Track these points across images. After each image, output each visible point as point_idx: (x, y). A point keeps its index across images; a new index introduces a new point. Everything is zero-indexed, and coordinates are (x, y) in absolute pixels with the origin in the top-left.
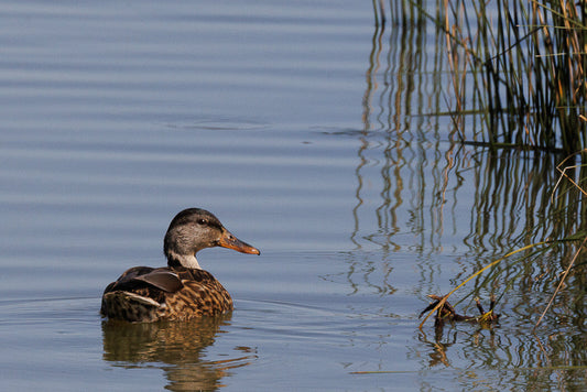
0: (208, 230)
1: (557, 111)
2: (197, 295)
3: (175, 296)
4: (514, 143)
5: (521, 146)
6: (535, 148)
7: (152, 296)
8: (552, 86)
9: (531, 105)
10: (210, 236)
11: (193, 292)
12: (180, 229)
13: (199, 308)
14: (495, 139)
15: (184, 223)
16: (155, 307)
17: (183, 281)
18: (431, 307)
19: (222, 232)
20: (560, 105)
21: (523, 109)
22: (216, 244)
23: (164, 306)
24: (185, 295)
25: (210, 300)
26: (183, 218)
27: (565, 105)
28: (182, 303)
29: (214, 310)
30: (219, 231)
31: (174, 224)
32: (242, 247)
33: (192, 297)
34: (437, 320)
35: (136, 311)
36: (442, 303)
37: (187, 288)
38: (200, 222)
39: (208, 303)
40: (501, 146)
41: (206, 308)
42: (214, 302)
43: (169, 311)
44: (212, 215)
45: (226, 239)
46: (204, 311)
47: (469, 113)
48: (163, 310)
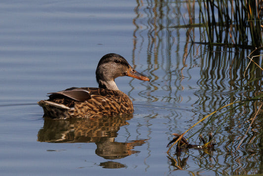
0: (121, 66)
1: (249, 23)
2: (99, 104)
3: (82, 104)
4: (223, 42)
5: (227, 45)
6: (235, 46)
7: (65, 104)
8: (245, 9)
9: (233, 20)
10: (122, 69)
11: (97, 102)
12: (104, 65)
13: (100, 111)
14: (212, 40)
15: (107, 62)
16: (67, 110)
17: (92, 96)
18: (174, 140)
19: (129, 67)
20: (250, 19)
21: (228, 23)
22: (125, 74)
23: (73, 109)
24: (91, 103)
25: (109, 106)
26: (106, 59)
27: (253, 19)
28: (87, 107)
29: (112, 113)
30: (127, 67)
31: (101, 63)
32: (140, 76)
33: (96, 104)
34: (177, 148)
35: (55, 112)
36: (180, 138)
37: (93, 99)
38: (116, 61)
39: (107, 109)
40: (215, 45)
41: (106, 111)
42: (112, 108)
43: (77, 112)
44: (123, 58)
45: (131, 72)
46: (104, 113)
47: (197, 26)
48: (72, 112)
